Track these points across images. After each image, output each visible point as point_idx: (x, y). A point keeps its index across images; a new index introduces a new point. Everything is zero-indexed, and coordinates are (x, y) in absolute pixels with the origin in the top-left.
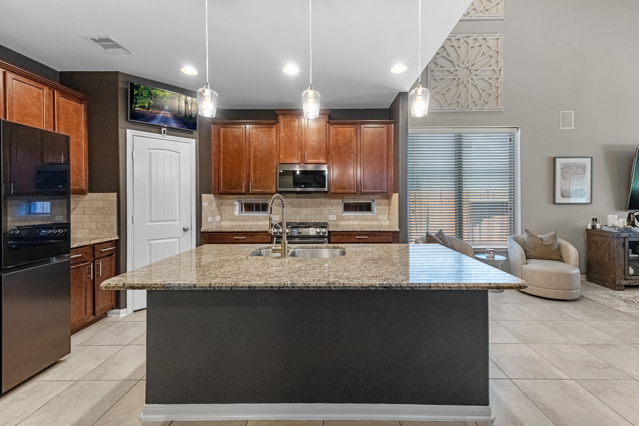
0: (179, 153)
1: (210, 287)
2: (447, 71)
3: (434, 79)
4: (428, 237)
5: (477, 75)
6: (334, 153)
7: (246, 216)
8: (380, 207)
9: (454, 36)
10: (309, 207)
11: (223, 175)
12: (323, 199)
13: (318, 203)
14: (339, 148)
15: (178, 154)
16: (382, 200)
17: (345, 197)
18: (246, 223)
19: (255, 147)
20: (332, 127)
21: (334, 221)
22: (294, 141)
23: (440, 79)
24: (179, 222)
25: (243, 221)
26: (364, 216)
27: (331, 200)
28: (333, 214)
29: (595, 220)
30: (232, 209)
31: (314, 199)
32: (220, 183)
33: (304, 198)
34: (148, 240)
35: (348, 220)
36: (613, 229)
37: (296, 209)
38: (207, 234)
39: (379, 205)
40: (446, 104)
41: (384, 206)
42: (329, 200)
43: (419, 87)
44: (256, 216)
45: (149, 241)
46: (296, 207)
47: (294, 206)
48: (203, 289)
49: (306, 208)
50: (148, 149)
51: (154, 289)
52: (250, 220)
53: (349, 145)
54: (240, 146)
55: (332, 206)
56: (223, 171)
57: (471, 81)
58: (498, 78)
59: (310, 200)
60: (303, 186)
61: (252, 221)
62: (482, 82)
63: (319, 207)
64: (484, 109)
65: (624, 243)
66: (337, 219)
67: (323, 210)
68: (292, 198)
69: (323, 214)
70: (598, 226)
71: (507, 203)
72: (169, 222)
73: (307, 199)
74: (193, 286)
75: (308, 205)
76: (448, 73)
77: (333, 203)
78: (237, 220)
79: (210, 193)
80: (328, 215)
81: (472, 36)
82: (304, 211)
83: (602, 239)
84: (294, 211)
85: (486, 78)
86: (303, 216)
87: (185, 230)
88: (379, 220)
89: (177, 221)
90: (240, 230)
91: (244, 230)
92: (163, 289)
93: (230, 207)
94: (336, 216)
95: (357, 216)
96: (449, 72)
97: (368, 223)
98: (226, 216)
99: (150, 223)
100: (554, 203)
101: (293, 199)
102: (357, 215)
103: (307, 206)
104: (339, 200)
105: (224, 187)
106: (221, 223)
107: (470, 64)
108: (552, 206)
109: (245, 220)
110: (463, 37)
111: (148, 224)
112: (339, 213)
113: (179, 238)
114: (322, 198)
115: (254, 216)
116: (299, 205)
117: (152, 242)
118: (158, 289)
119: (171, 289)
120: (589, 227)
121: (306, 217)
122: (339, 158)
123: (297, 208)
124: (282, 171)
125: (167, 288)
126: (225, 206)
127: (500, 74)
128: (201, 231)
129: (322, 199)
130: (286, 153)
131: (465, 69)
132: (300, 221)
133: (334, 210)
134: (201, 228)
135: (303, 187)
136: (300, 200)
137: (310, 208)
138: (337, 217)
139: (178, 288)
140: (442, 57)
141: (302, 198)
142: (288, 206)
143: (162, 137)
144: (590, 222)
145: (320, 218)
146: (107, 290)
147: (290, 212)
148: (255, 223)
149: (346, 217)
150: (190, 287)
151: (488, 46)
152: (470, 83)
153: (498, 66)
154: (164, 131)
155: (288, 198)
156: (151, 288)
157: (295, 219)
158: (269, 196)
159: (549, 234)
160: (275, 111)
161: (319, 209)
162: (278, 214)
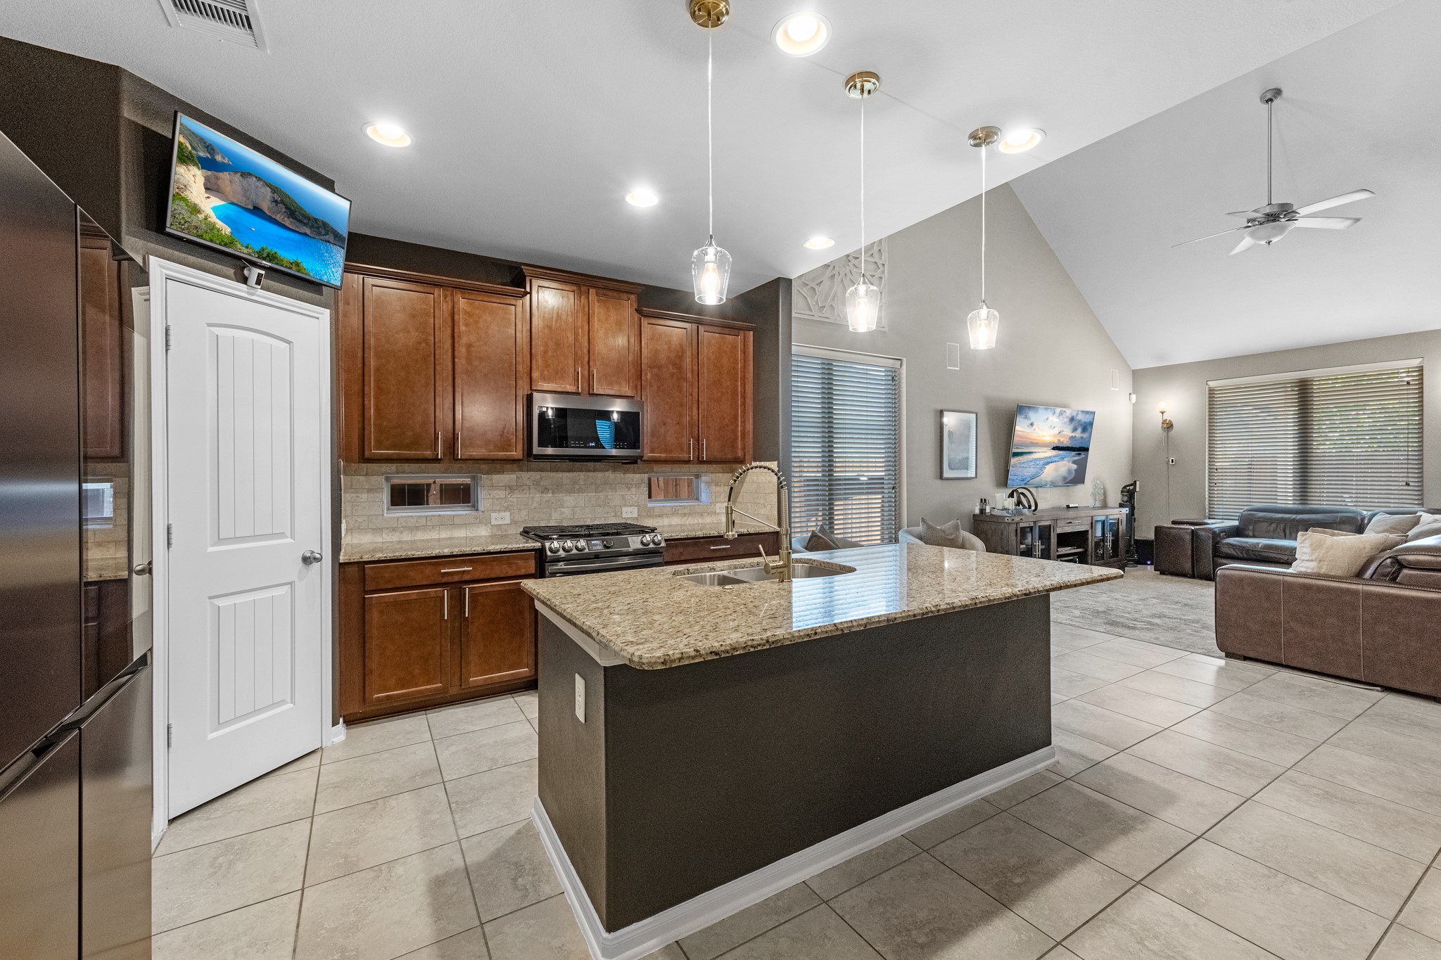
0: (289, 342)
1: (837, 629)
4: (814, 539)
5: (857, 267)
6: (649, 376)
7: (421, 517)
8: (718, 489)
10: (580, 491)
11: (377, 409)
12: (610, 472)
13: (598, 482)
14: (660, 367)
15: (288, 345)
16: (720, 474)
17: (655, 470)
18: (420, 536)
19: (469, 346)
20: (645, 322)
21: (634, 518)
22: (565, 341)
24: (289, 540)
25: (412, 530)
26: (690, 506)
27: (626, 475)
28: (631, 506)
29: (983, 501)
30: (377, 500)
31: (591, 474)
32: (366, 432)
33: (569, 471)
35: (659, 516)
36: (1004, 512)
37: (550, 495)
38: (355, 568)
39: (717, 485)
40: (817, 307)
41: (724, 486)
42: (622, 475)
43: (981, 308)
44: (450, 516)
45: (212, 600)
46: (550, 491)
47: (546, 488)
48: (827, 635)
49: (572, 494)
50: (209, 325)
51: (752, 650)
52: (430, 527)
53: (678, 362)
54: (427, 339)
55: (629, 489)
56: (376, 398)
57: (849, 274)
58: (881, 278)
59: (582, 475)
60: (593, 444)
61: (437, 528)
63: (601, 492)
65: (1016, 530)
66: (638, 515)
67: (610, 497)
68: (542, 470)
69: (610, 507)
70: (988, 510)
71: (883, 479)
72: (266, 540)
74: (813, 632)
75: (577, 487)
77: (631, 483)
78: (394, 530)
80: (621, 507)
82: (569, 500)
83: (993, 527)
84: (546, 501)
85: (867, 274)
86: (567, 512)
87: (306, 560)
88: (715, 513)
89: (287, 537)
90: (456, 551)
91: (467, 550)
92: (767, 647)
93: (370, 495)
94: (636, 508)
95: (677, 508)
97: (696, 521)
98: (360, 520)
99: (213, 545)
100: (941, 477)
101: (544, 474)
102: (677, 506)
103: (575, 487)
104: (643, 475)
105: (379, 442)
108: (939, 481)
109: (417, 528)
111: (211, 549)
112: (643, 503)
113: (290, 583)
114: (608, 471)
115: (443, 516)
116: (558, 487)
117: (221, 603)
118: (760, 648)
119: (779, 644)
120: (977, 511)
121: (574, 514)
122: (659, 387)
123: (553, 493)
125: (773, 643)
126: (356, 492)
127: (883, 272)
128: (341, 561)
129: (607, 474)
130: (547, 366)
132: (560, 522)
133: (634, 496)
135: (592, 447)
136: (560, 475)
137: (583, 493)
138: (638, 510)
139: (791, 641)
141: (564, 471)
142: (533, 490)
143: (248, 293)
144: (978, 504)
145: (604, 516)
146: (668, 667)
147: (535, 504)
148: (444, 535)
149: (656, 510)
150: (808, 635)
152: (848, 279)
153: (881, 258)
154: (260, 276)
155: (530, 471)
156: (747, 648)
157: (549, 521)
158: (484, 466)
159: (949, 523)
160: (523, 267)
161: (602, 495)
162: (507, 509)
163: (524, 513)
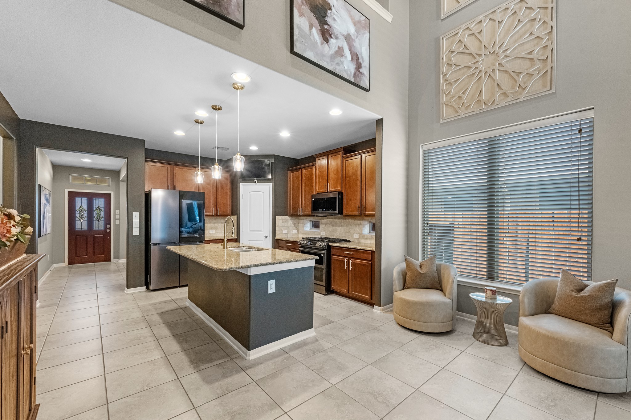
0: (263, 192)
2: (465, 68)
3: (448, 83)
5: (509, 56)
9: (474, 21)
10: (342, 226)
11: (292, 203)
12: (350, 220)
13: (347, 223)
17: (365, 219)
21: (357, 239)
23: (454, 81)
24: (262, 232)
27: (355, 221)
28: (357, 233)
31: (345, 220)
34: (249, 241)
35: (367, 239)
37: (334, 227)
40: (463, 108)
44: (314, 231)
47: (333, 225)
49: (340, 227)
50: (249, 192)
52: (311, 234)
53: (356, 173)
55: (356, 226)
56: (292, 201)
57: (499, 67)
58: (545, 47)
62: (518, 61)
64: (519, 99)
66: (359, 237)
67: (350, 229)
68: (332, 219)
69: (350, 233)
73: (341, 220)
76: (465, 70)
77: (357, 224)
78: (305, 234)
79: (287, 215)
80: (353, 233)
81: (500, 8)
82: (339, 229)
84: (333, 229)
85: (523, 55)
87: (266, 237)
93: (302, 225)
95: (373, 236)
96: (467, 68)
98: (301, 231)
104: (361, 221)
105: (292, 211)
106: (298, 235)
107: (497, 46)
109: (309, 234)
110: (486, 16)
111: (249, 232)
112: (361, 232)
113: (263, 241)
116: (336, 225)
121: (340, 234)
124: (314, 199)
126: (300, 224)
127: (549, 39)
131: (490, 55)
133: (357, 230)
134: (276, 237)
135: (324, 211)
138: (359, 235)
140: (458, 54)
142: (330, 225)
143: (255, 185)
145: (348, 236)
147: (331, 230)
149: (365, 236)
151: (528, 8)
152: (497, 71)
153: (546, 29)
154: (256, 181)
157: (334, 236)
161: (348, 228)
162: (324, 231)
163: (328, 232)
